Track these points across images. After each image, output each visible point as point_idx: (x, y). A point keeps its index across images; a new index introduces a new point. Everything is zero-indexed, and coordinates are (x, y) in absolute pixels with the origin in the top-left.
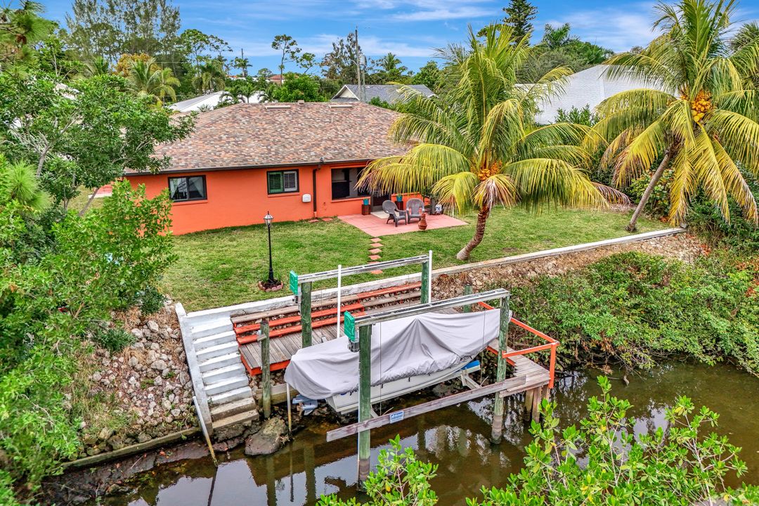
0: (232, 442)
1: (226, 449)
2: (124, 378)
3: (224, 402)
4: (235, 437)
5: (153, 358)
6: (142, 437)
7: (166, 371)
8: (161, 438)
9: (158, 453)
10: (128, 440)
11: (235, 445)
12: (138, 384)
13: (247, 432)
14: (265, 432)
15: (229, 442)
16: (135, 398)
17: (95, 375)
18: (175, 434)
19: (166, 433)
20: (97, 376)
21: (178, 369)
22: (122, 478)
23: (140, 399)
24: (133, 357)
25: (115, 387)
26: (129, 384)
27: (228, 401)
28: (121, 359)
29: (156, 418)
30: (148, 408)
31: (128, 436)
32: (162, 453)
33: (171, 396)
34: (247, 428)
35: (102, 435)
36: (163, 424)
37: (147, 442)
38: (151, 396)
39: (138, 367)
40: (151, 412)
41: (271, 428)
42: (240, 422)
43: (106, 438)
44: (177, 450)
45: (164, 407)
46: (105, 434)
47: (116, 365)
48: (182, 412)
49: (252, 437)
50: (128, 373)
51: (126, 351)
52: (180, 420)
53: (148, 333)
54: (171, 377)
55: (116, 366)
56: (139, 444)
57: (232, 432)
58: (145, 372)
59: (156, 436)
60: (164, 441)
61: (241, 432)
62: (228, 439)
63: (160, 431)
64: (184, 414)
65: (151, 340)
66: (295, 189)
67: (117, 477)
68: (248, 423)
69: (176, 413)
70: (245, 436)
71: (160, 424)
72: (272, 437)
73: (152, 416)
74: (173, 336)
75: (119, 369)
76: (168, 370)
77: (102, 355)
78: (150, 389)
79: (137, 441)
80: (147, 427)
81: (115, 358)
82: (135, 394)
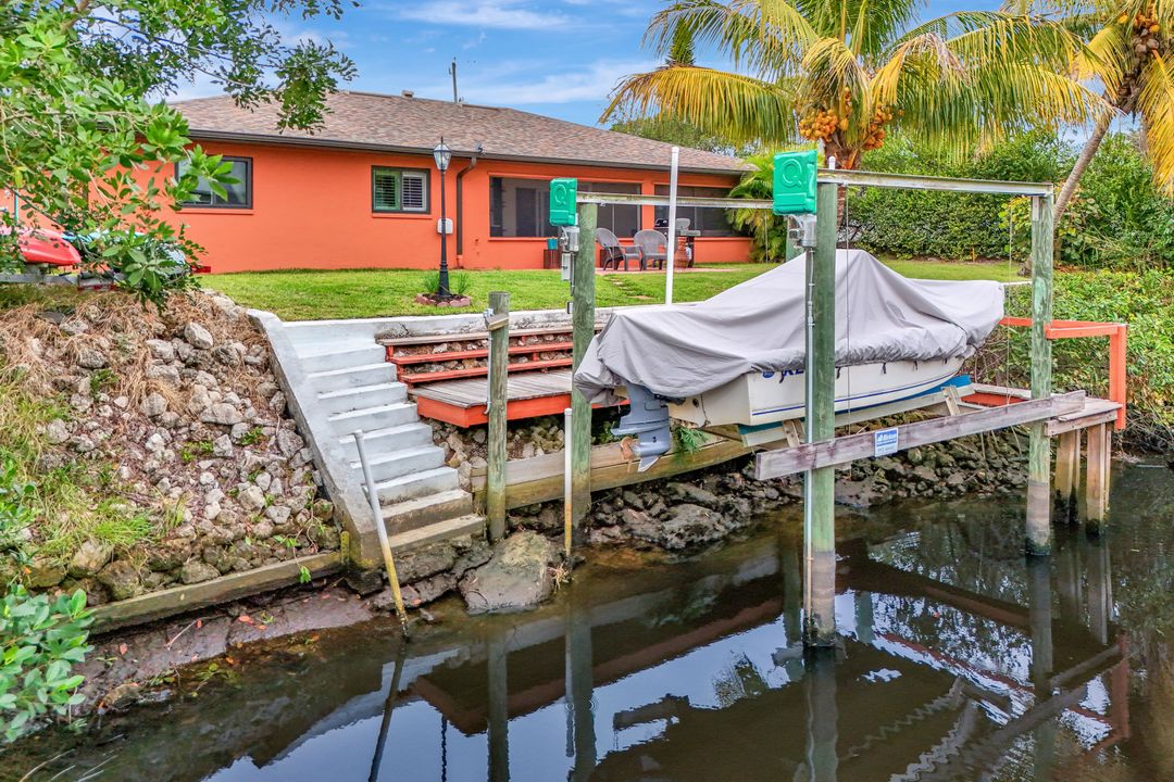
0: (429, 586)
1: (417, 602)
2: (131, 439)
3: (394, 497)
4: (434, 575)
5: (206, 401)
6: (192, 567)
7: (240, 429)
8: (244, 574)
9: (234, 618)
10: (154, 578)
11: (438, 592)
12: (170, 454)
13: (463, 564)
14: (506, 559)
15: (420, 586)
16: (166, 480)
17: (52, 427)
18: (279, 565)
19: (257, 561)
20: (58, 430)
21: (270, 427)
22: (141, 673)
23: (179, 485)
24: (154, 395)
25: (109, 456)
26: (148, 452)
27: (403, 495)
28: (121, 401)
29: (227, 526)
30: (203, 504)
31: (156, 567)
32: (244, 618)
33: (264, 478)
34: (461, 552)
35: (80, 560)
36: (248, 541)
37: (208, 583)
38: (207, 477)
39: (169, 417)
40: (213, 510)
41: (520, 551)
42: (444, 538)
43: (93, 565)
44: (283, 611)
45: (247, 499)
46: (89, 555)
47: (108, 412)
48: (294, 515)
49: (477, 573)
50: (143, 429)
51: (135, 380)
52: (289, 533)
53: (186, 350)
54: (254, 440)
55: (107, 415)
56: (188, 587)
57: (430, 560)
58: (185, 430)
59: (232, 570)
60: (252, 582)
61: (449, 561)
62: (419, 580)
63: (243, 555)
64: (300, 517)
65: (195, 365)
66: (424, 209)
67: (123, 674)
68: (463, 540)
69: (280, 514)
70: (459, 573)
71: (240, 538)
72: (528, 569)
73: (216, 520)
74: (251, 359)
75: (114, 420)
76: (245, 426)
77: (70, 388)
78: (205, 464)
79: (179, 581)
80: (206, 545)
81: (104, 396)
82: (167, 471)
